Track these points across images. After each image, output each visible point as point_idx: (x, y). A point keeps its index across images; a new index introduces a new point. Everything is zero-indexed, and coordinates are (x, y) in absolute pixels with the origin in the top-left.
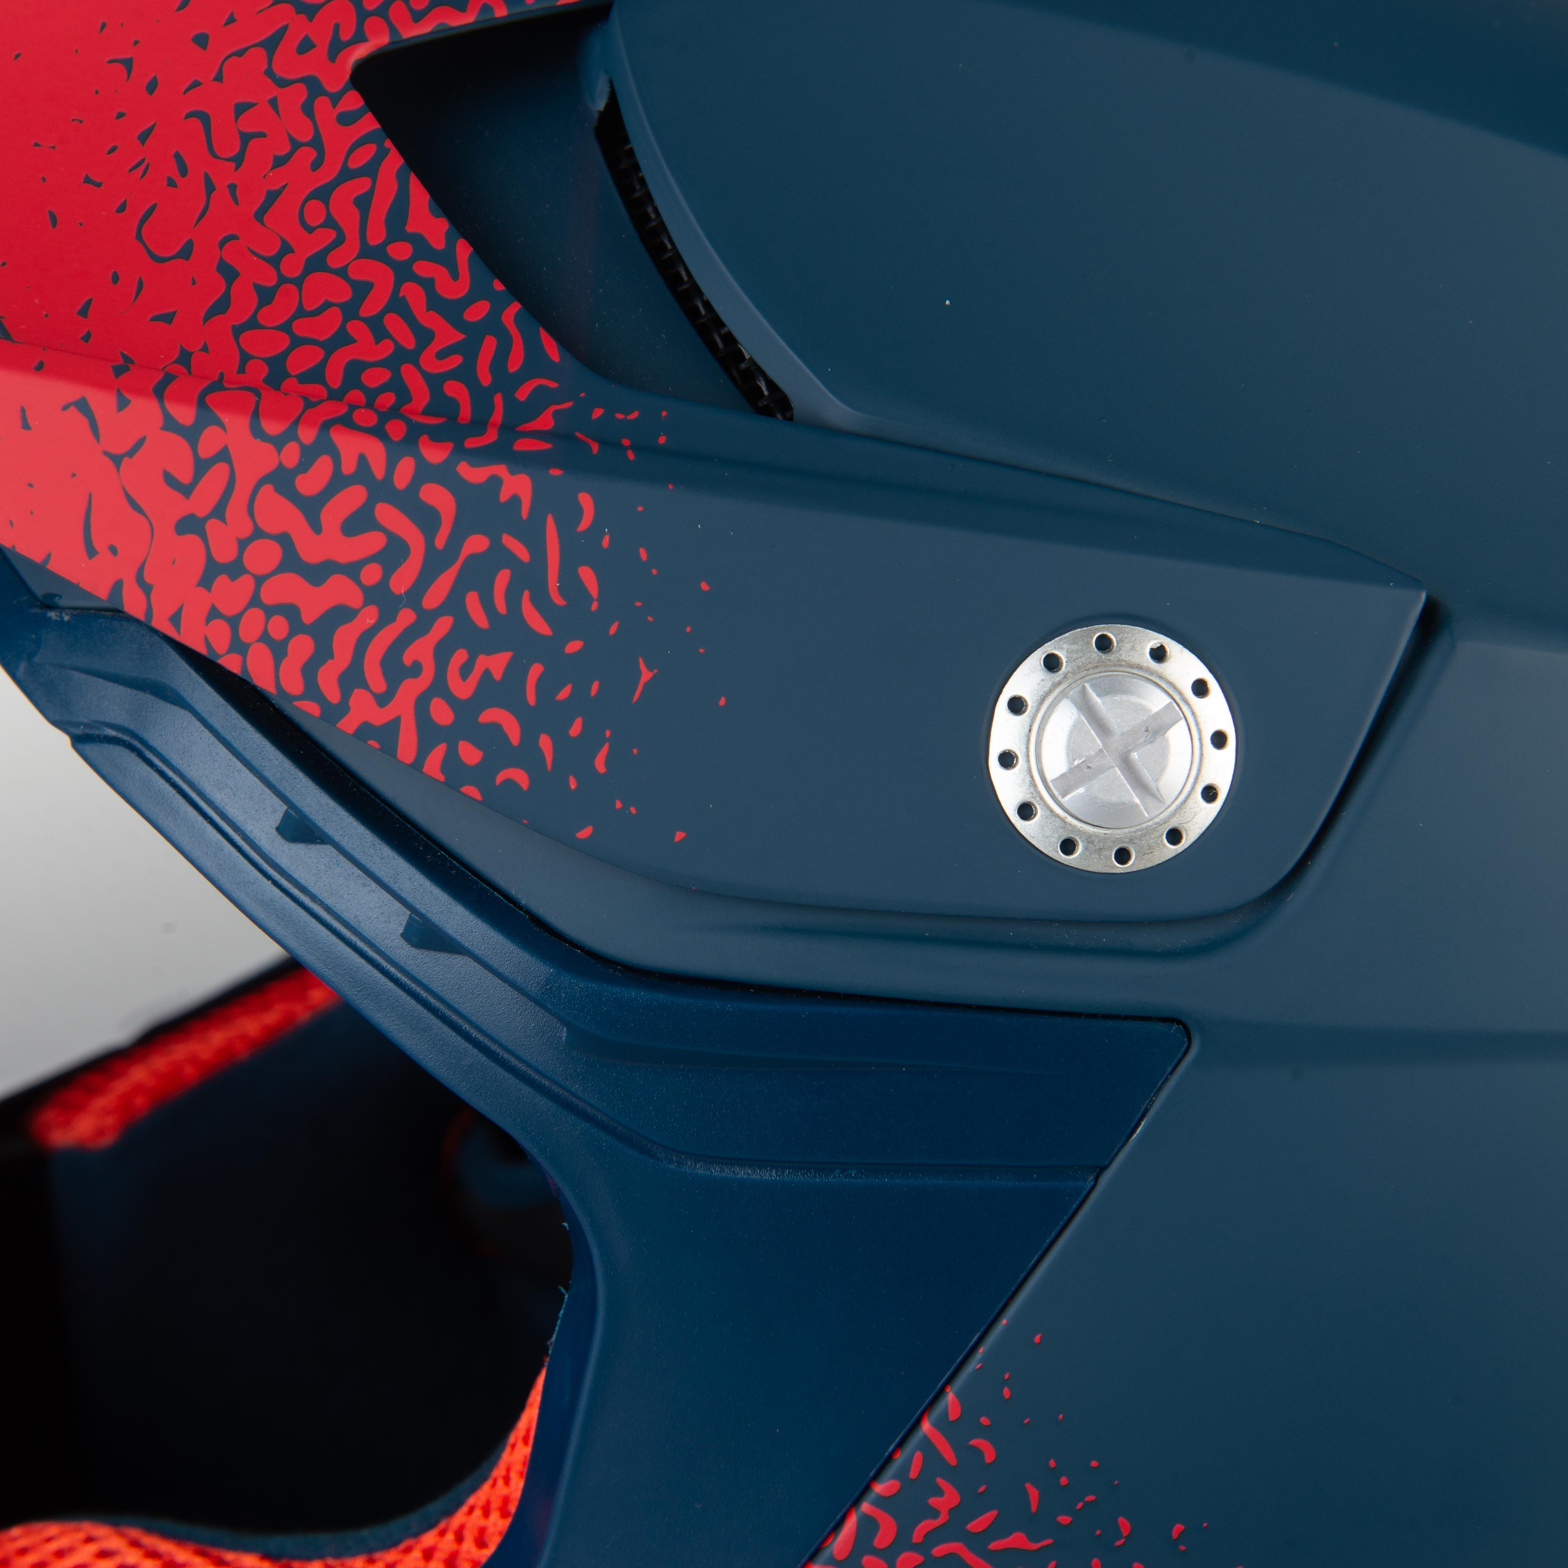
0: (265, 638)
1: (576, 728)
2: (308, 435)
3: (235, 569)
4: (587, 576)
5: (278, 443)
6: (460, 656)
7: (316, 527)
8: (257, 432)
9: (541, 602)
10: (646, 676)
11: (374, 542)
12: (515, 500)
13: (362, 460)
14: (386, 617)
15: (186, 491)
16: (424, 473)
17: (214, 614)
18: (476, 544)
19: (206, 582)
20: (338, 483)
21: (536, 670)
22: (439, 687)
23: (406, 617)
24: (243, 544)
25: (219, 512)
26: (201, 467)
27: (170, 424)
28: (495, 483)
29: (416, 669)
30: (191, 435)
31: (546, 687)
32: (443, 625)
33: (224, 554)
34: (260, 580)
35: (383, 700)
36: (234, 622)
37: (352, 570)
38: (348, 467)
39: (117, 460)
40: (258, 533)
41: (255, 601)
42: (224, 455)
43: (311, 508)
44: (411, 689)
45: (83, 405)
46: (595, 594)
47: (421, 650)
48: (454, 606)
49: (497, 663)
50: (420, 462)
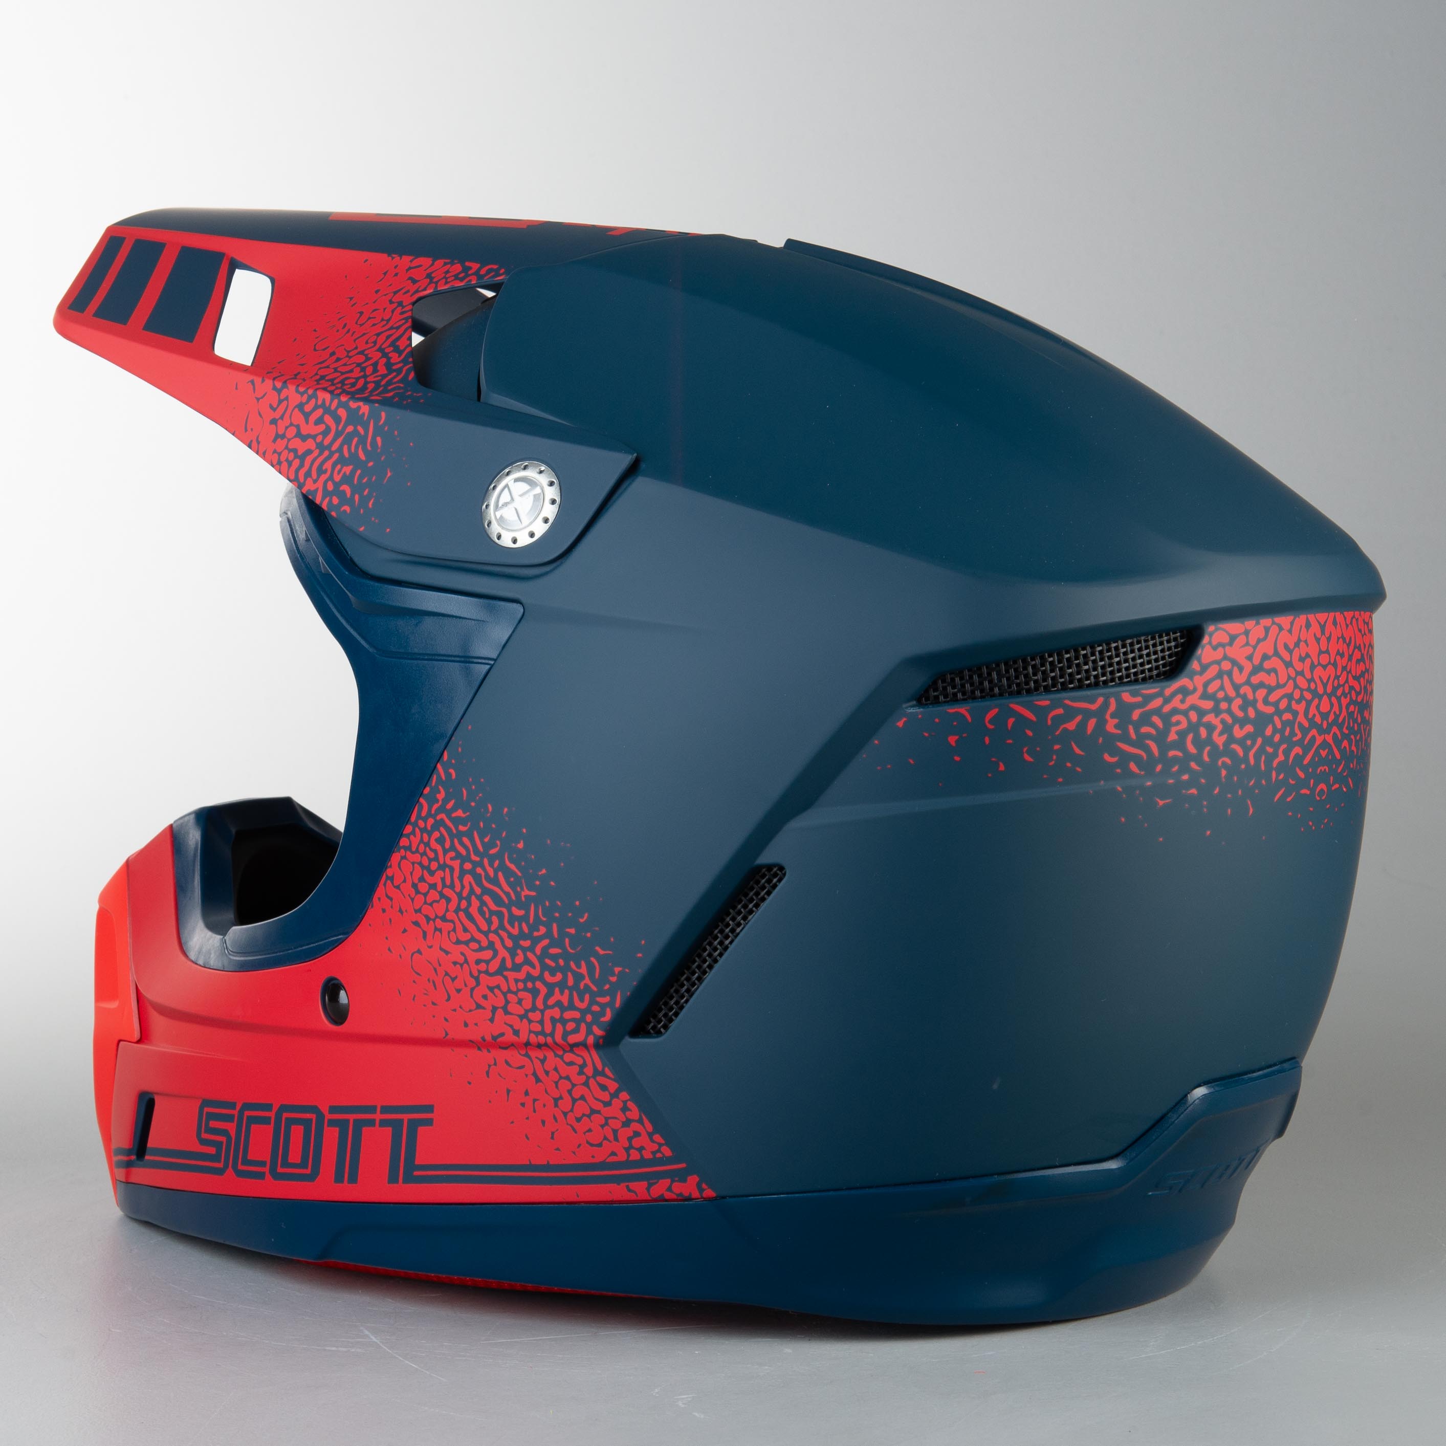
0: (287, 460)
1: (366, 493)
2: (310, 392)
3: (283, 436)
4: (379, 439)
5: (302, 394)
6: (339, 467)
7: (307, 423)
8: (297, 391)
9: (364, 449)
10: (389, 474)
11: (322, 427)
12: (364, 414)
13: (324, 400)
14: (321, 453)
15: (274, 410)
16: (340, 405)
17: (275, 452)
18: (350, 429)
19: (274, 441)
20: (316, 407)
21: (359, 472)
22: (331, 478)
23: (326, 453)
24: (287, 428)
25: (282, 418)
26: (280, 402)
27: (275, 388)
28: (359, 407)
29: (325, 472)
30: (279, 391)
31: (361, 477)
32: (336, 456)
33: (281, 432)
34: (289, 440)
35: (315, 481)
36: (280, 454)
37: (314, 437)
38: (320, 403)
39: (258, 399)
40: (291, 424)
41: (287, 448)
42: (287, 398)
43: (307, 416)
44: (324, 477)
45: (252, 382)
46: (380, 446)
47: (328, 465)
48: (340, 450)
49: (348, 470)
50: (340, 401)
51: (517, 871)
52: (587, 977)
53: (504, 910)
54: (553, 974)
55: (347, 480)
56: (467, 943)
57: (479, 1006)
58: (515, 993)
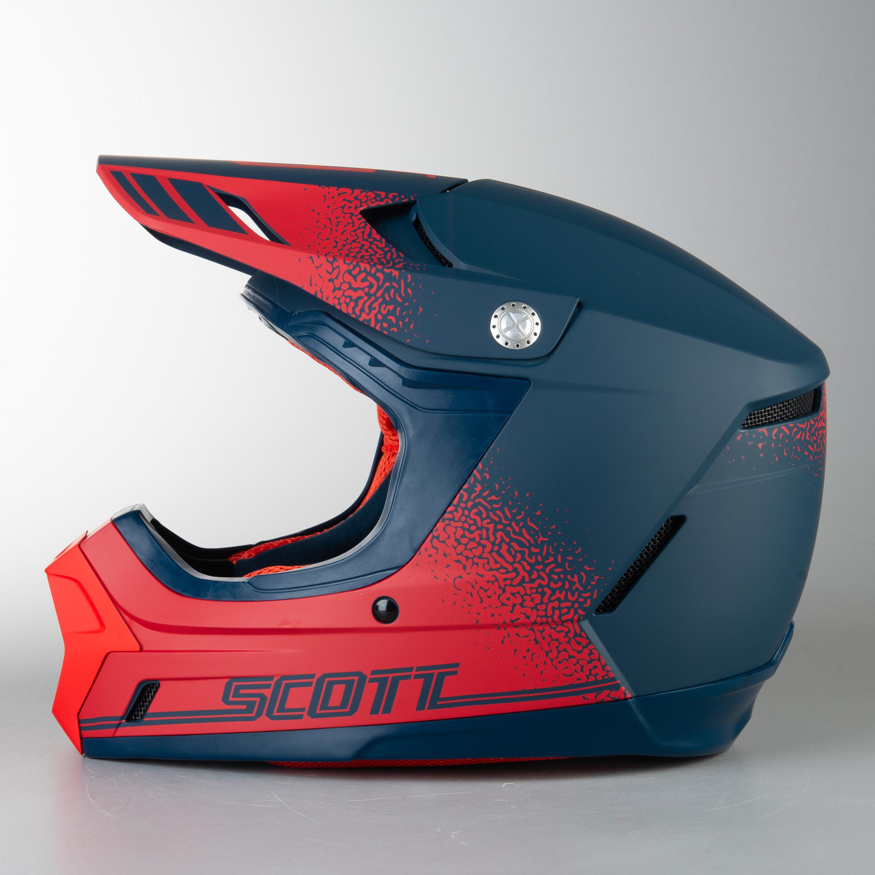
0: (345, 302)
1: (407, 320)
2: (354, 263)
3: (339, 289)
4: (409, 290)
5: (349, 265)
6: (384, 306)
7: (356, 281)
8: (345, 263)
9: (400, 296)
10: (421, 310)
11: (367, 284)
12: (395, 276)
13: (365, 268)
14: (369, 298)
15: (330, 274)
16: (377, 271)
17: (335, 297)
18: (387, 284)
19: (334, 291)
20: (360, 272)
21: (399, 309)
22: (379, 312)
23: (373, 298)
24: (341, 284)
25: (337, 278)
26: (334, 269)
27: (328, 261)
28: (391, 272)
29: (375, 308)
30: (332, 263)
31: (401, 312)
32: (380, 300)
33: (337, 286)
34: (344, 291)
35: (368, 314)
36: (339, 299)
37: (363, 289)
38: (362, 269)
39: (317, 268)
40: (344, 282)
41: (343, 295)
42: (338, 267)
43: (355, 277)
44: (374, 312)
45: (311, 258)
46: (411, 294)
47: (376, 305)
48: (383, 296)
49: (391, 307)
50: (377, 269)
51: (535, 527)
52: (577, 583)
53: (526, 550)
54: (556, 583)
55: (389, 313)
56: (497, 570)
57: (503, 604)
58: (530, 595)
